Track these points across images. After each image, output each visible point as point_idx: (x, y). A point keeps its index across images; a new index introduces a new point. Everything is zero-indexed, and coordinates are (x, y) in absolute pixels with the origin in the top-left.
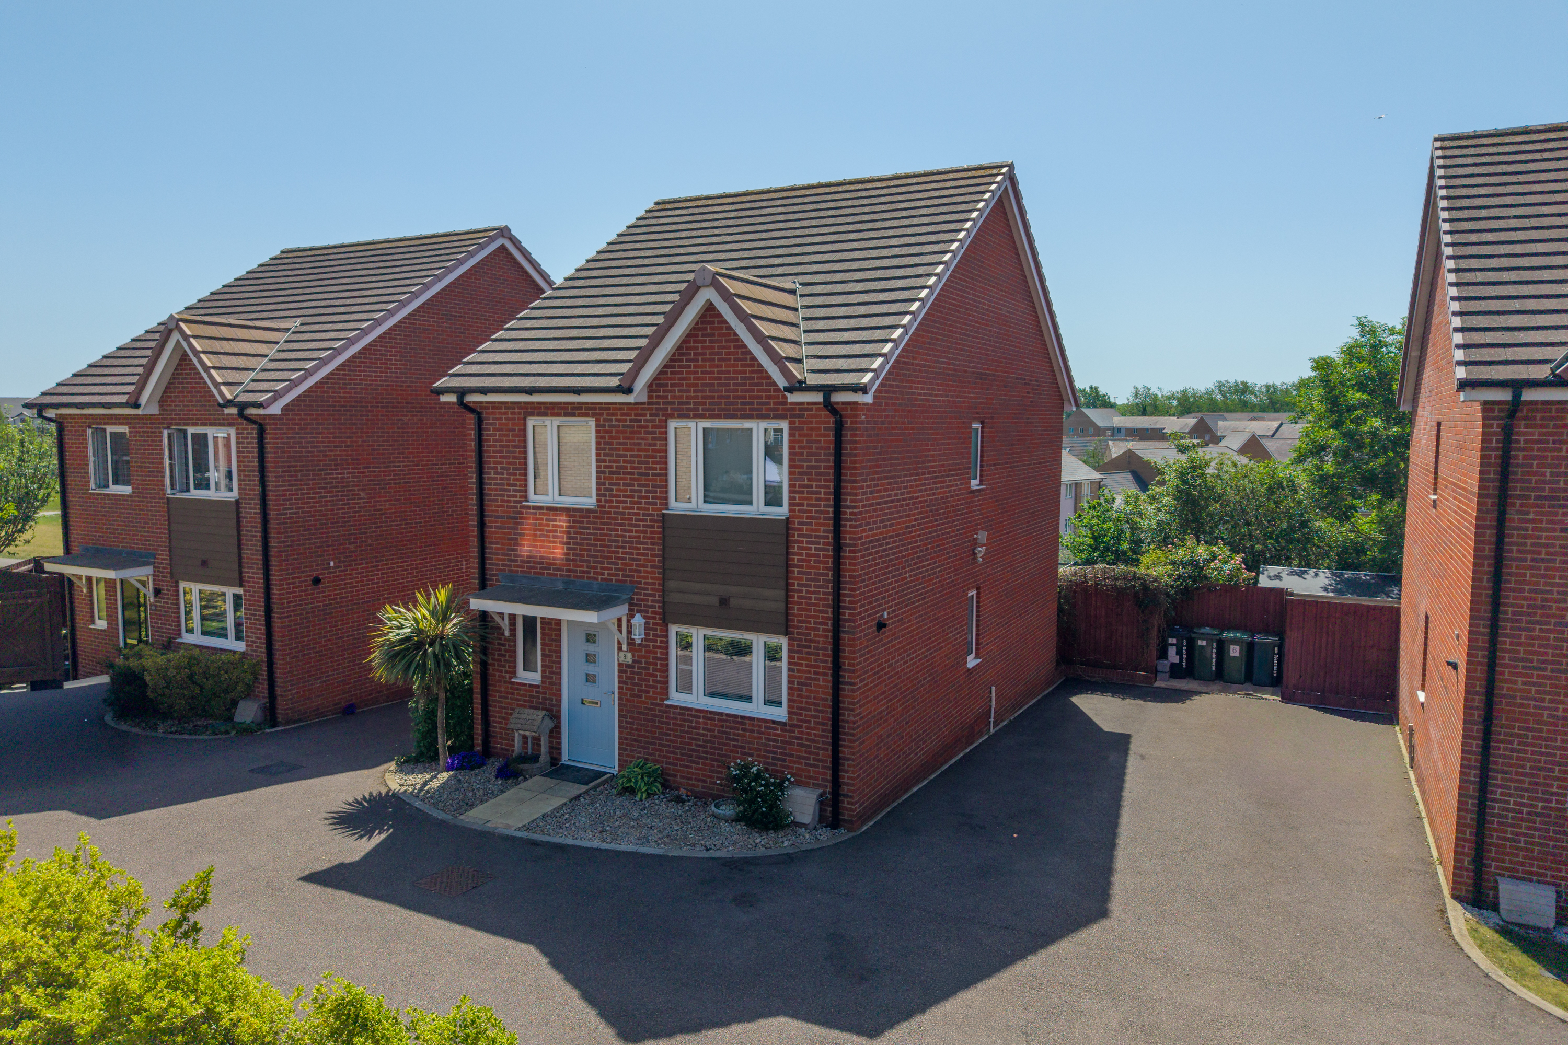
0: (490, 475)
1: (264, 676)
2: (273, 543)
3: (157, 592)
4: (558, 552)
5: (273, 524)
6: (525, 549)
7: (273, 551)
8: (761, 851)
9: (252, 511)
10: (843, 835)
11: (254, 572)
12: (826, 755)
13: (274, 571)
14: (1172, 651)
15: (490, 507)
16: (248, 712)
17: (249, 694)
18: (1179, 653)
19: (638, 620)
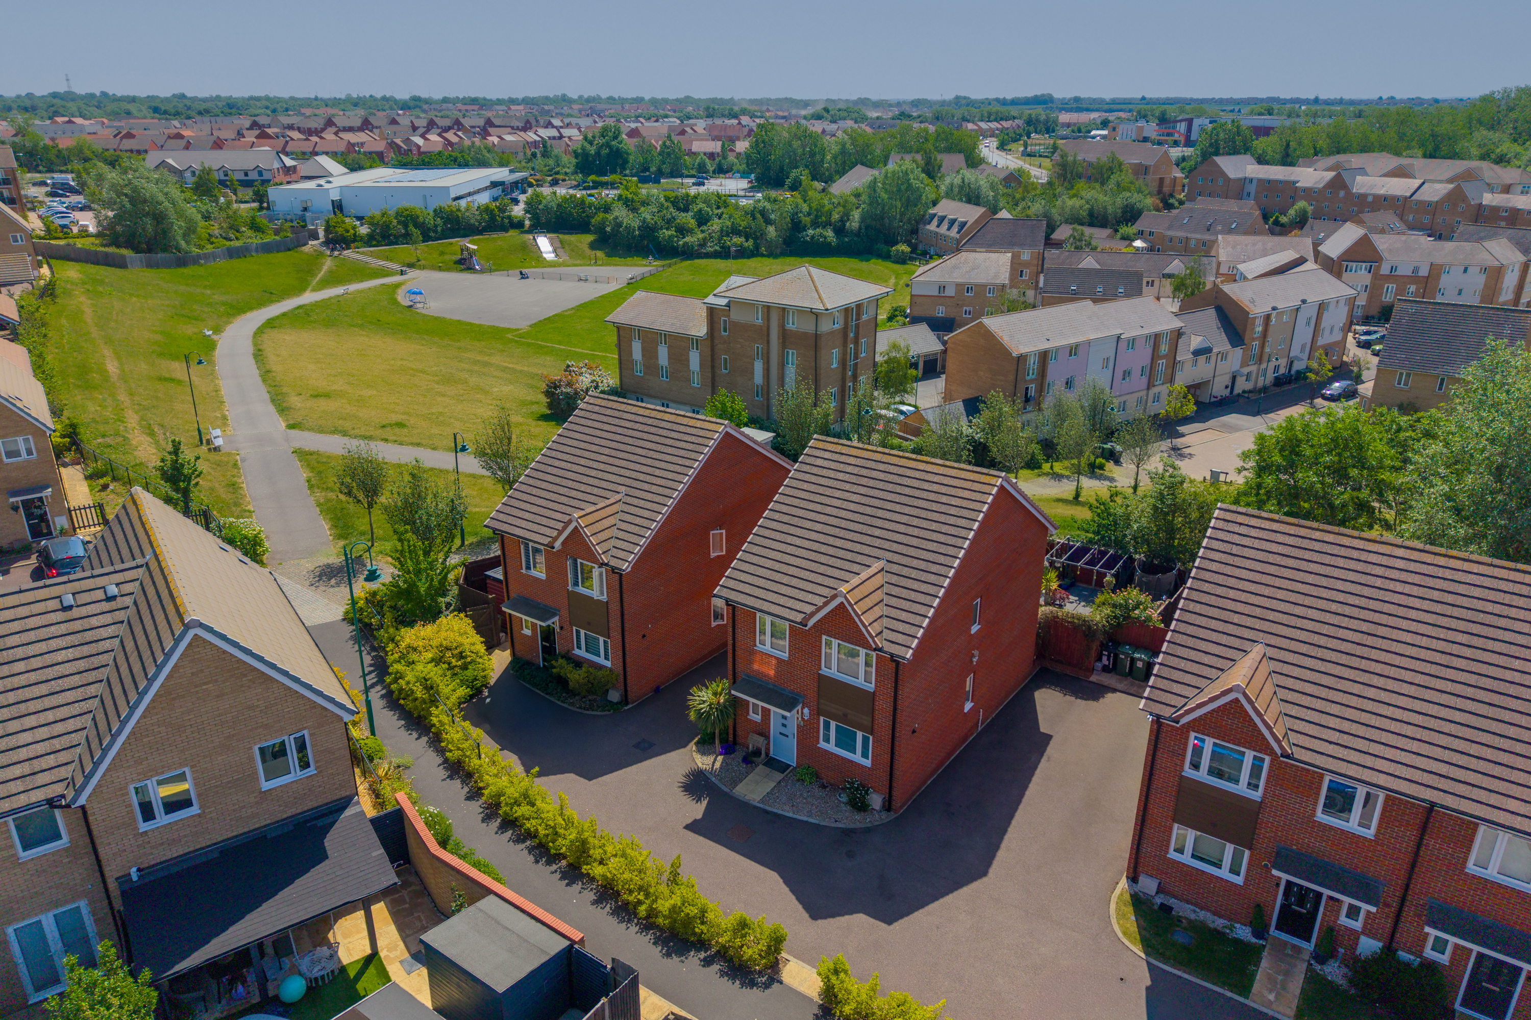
0: (738, 631)
1: (622, 680)
2: (626, 625)
3: (561, 628)
4: (772, 673)
5: (626, 617)
6: (756, 667)
7: (626, 629)
8: (858, 825)
9: (615, 607)
10: (892, 815)
11: (616, 634)
12: (887, 783)
13: (627, 637)
14: (1105, 659)
15: (738, 644)
16: (614, 696)
17: (614, 687)
18: (1108, 660)
19: (806, 711)
